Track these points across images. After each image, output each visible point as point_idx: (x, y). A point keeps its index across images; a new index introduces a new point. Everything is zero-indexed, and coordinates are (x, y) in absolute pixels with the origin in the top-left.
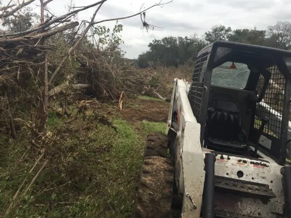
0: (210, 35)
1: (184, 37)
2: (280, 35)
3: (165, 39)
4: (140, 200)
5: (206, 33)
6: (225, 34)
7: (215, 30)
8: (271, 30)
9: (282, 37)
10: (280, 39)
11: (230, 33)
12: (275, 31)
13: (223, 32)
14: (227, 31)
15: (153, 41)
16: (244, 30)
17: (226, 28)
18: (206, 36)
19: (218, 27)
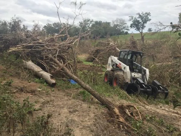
0: (82, 23)
1: (66, 23)
2: (117, 25)
3: (55, 24)
4: (120, 81)
5: (80, 22)
6: (91, 23)
7: (85, 21)
8: (113, 22)
9: (119, 27)
10: (118, 27)
11: (93, 23)
12: (116, 23)
13: (89, 22)
14: (91, 22)
15: (47, 24)
16: (99, 21)
17: (91, 20)
18: (80, 24)
19: (86, 19)
